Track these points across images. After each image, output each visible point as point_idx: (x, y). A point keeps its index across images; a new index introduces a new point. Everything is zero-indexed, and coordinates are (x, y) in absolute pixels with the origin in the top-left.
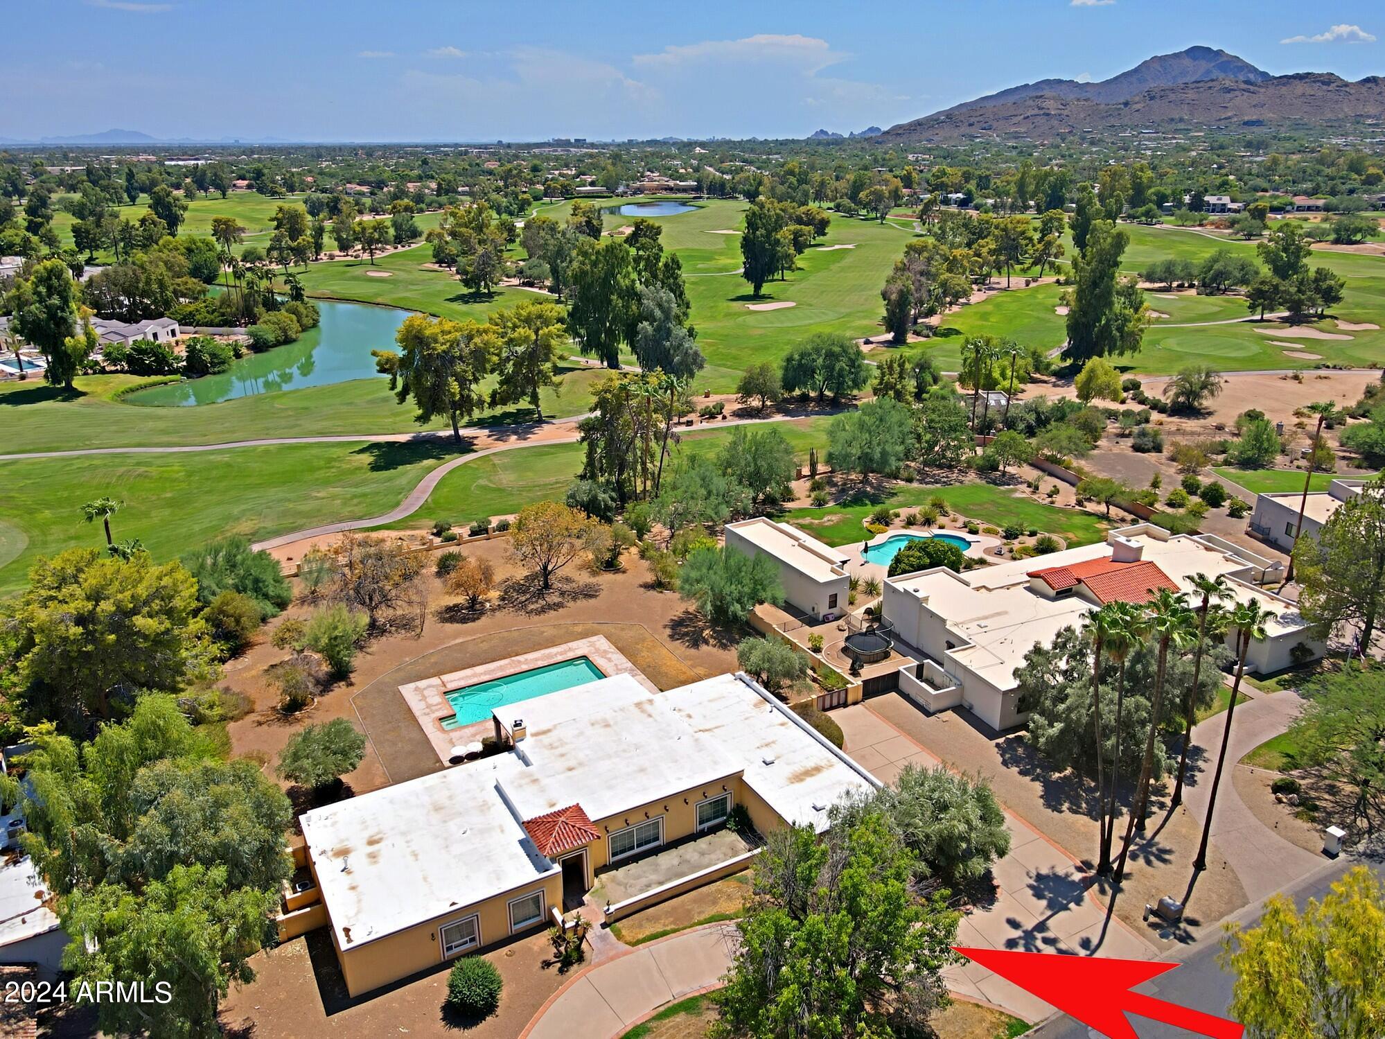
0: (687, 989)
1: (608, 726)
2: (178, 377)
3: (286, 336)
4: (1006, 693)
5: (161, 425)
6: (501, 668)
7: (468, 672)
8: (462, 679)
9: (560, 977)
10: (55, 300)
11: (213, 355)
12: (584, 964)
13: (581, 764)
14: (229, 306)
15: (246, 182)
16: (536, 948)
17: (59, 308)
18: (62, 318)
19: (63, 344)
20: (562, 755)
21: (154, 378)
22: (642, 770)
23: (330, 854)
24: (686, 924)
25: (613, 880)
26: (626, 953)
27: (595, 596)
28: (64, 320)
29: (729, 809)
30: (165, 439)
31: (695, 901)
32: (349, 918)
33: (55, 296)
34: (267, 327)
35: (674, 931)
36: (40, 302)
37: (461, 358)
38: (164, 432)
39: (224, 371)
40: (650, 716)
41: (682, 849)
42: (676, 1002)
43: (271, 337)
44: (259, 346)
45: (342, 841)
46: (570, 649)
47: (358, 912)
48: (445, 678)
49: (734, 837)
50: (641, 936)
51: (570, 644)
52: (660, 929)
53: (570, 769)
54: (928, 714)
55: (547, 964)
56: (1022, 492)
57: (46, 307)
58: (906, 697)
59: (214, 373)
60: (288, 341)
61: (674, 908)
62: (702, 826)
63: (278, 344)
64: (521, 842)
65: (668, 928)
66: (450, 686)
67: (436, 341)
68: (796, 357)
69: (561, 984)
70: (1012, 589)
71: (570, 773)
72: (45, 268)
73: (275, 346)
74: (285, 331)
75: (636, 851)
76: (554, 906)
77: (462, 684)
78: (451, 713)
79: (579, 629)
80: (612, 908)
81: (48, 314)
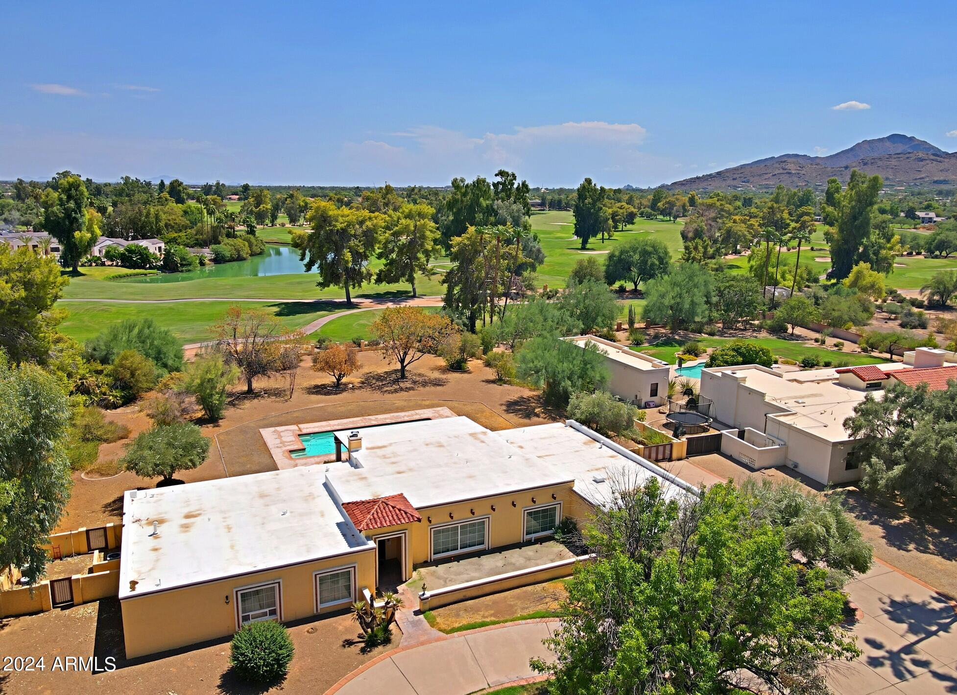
0: (503, 679)
1: (441, 446)
2: (155, 271)
3: (239, 255)
4: (835, 444)
5: (130, 290)
6: (353, 422)
7: (324, 423)
8: (317, 427)
9: (361, 657)
10: (72, 205)
11: (183, 259)
12: (389, 646)
13: (411, 470)
14: (202, 234)
15: (238, 197)
16: (340, 628)
17: (73, 210)
18: (75, 218)
19: (73, 236)
20: (393, 463)
21: (137, 271)
22: (471, 477)
23: (144, 522)
24: (508, 617)
25: (433, 574)
26: (439, 639)
27: (443, 385)
28: (76, 219)
29: (557, 522)
30: (132, 297)
31: (518, 598)
32: (140, 573)
33: (72, 202)
34: (226, 247)
35: (494, 623)
36: (61, 205)
37: (355, 236)
38: (132, 294)
39: (189, 271)
40: (483, 442)
41: (505, 553)
42: (491, 690)
43: (228, 254)
44: (218, 259)
45: (161, 514)
46: (417, 414)
47: (153, 569)
48: (301, 426)
49: (562, 547)
50: (457, 625)
51: (417, 411)
52: (478, 619)
53: (399, 473)
54: (752, 470)
55: (349, 643)
56: (811, 344)
57: (65, 209)
58: (730, 458)
59: (182, 271)
60: (240, 259)
61: (495, 603)
62: (529, 536)
63: (232, 260)
64: (338, 525)
65: (488, 620)
66: (305, 431)
67: (337, 221)
68: (617, 253)
69: (362, 663)
70: (822, 384)
71: (399, 475)
72: (68, 182)
73: (230, 261)
74: (238, 251)
75: (460, 551)
76: (365, 588)
77: (317, 430)
78: (301, 447)
79: (427, 403)
80: (428, 594)
81: (65, 214)
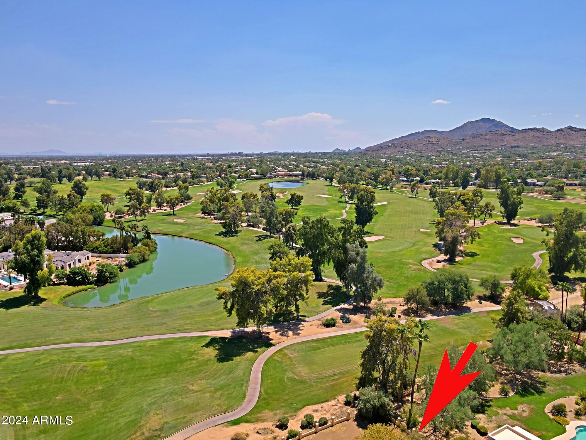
2: (93, 286)
3: (144, 258)
10: (35, 252)
11: (111, 273)
14: (116, 243)
15: (108, 173)
17: (37, 256)
18: (38, 261)
19: (36, 274)
21: (81, 287)
28: (39, 262)
33: (36, 250)
34: (134, 255)
36: (27, 253)
39: (115, 281)
43: (137, 260)
44: (131, 265)
57: (30, 256)
59: (111, 283)
60: (144, 260)
63: (141, 262)
72: (32, 235)
73: (138, 264)
74: (143, 256)
81: (30, 259)
